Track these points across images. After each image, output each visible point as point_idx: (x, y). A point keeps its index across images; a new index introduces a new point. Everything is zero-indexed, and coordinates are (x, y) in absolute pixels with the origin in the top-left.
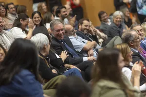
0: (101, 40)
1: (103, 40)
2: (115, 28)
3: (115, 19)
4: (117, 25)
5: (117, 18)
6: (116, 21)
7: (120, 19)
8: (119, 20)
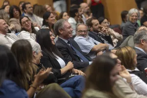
0: (115, 41)
1: (117, 41)
2: (131, 27)
3: (131, 18)
4: (133, 23)
5: (133, 16)
6: (132, 19)
7: (136, 16)
8: (134, 18)
